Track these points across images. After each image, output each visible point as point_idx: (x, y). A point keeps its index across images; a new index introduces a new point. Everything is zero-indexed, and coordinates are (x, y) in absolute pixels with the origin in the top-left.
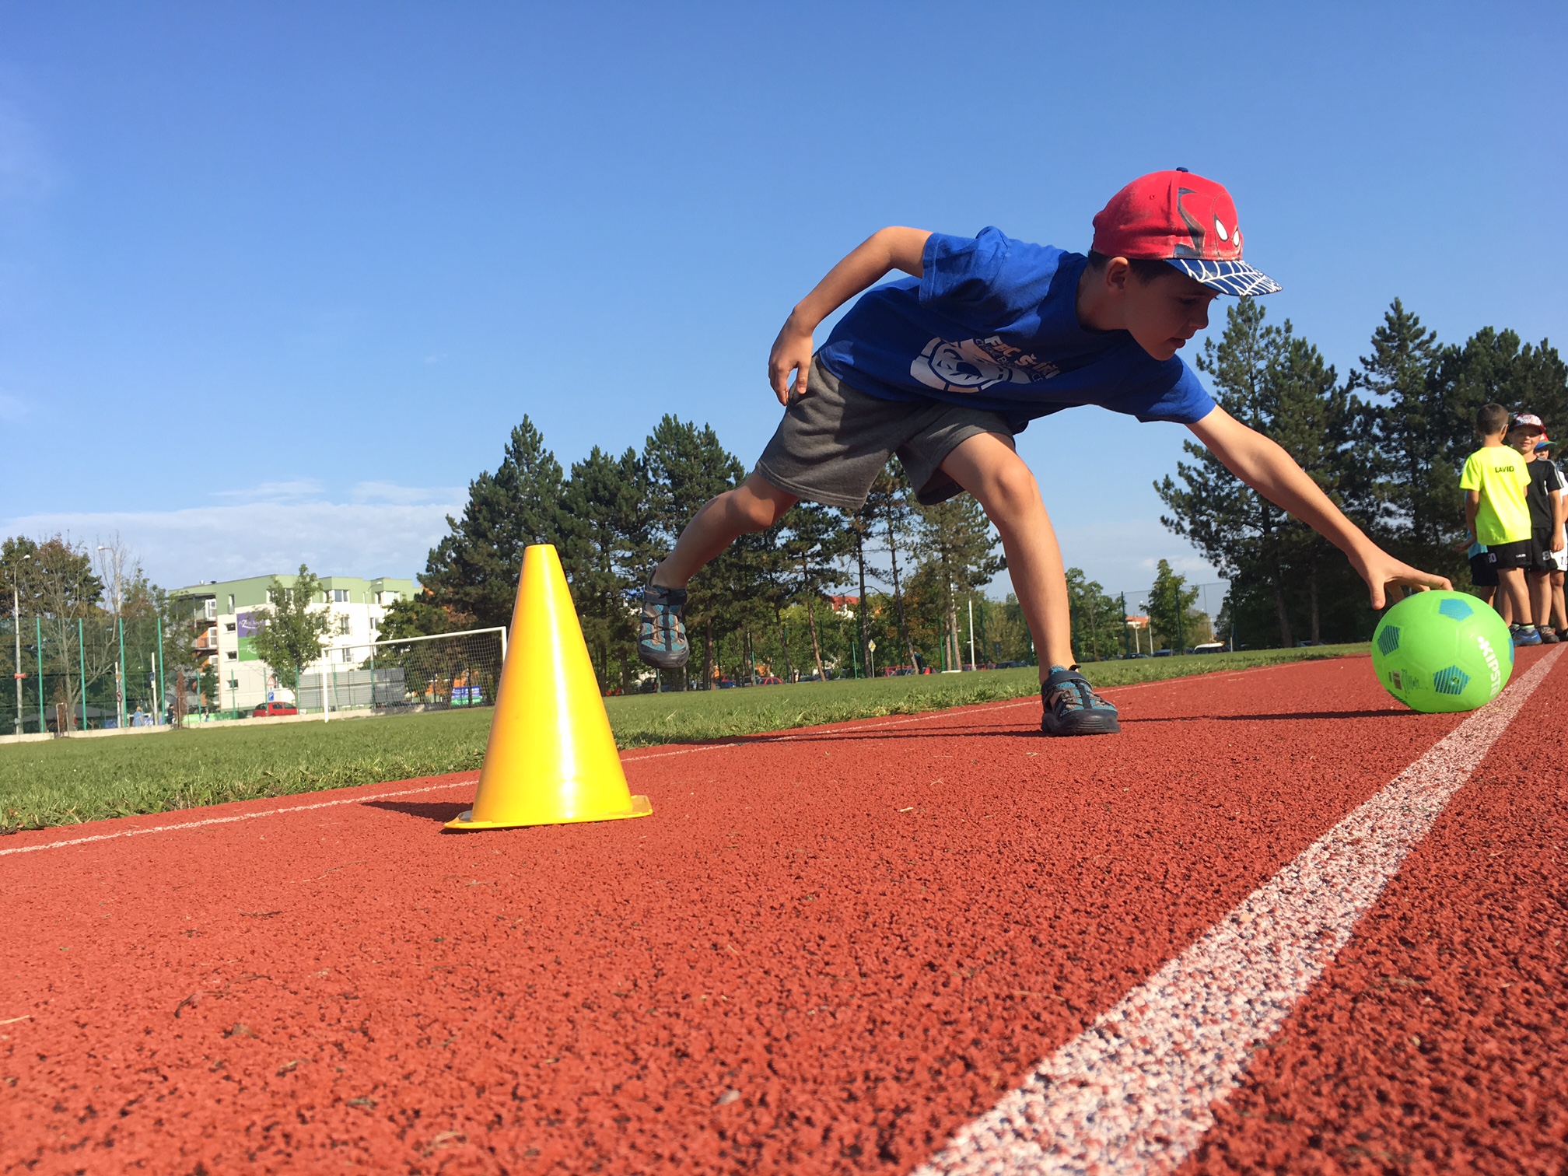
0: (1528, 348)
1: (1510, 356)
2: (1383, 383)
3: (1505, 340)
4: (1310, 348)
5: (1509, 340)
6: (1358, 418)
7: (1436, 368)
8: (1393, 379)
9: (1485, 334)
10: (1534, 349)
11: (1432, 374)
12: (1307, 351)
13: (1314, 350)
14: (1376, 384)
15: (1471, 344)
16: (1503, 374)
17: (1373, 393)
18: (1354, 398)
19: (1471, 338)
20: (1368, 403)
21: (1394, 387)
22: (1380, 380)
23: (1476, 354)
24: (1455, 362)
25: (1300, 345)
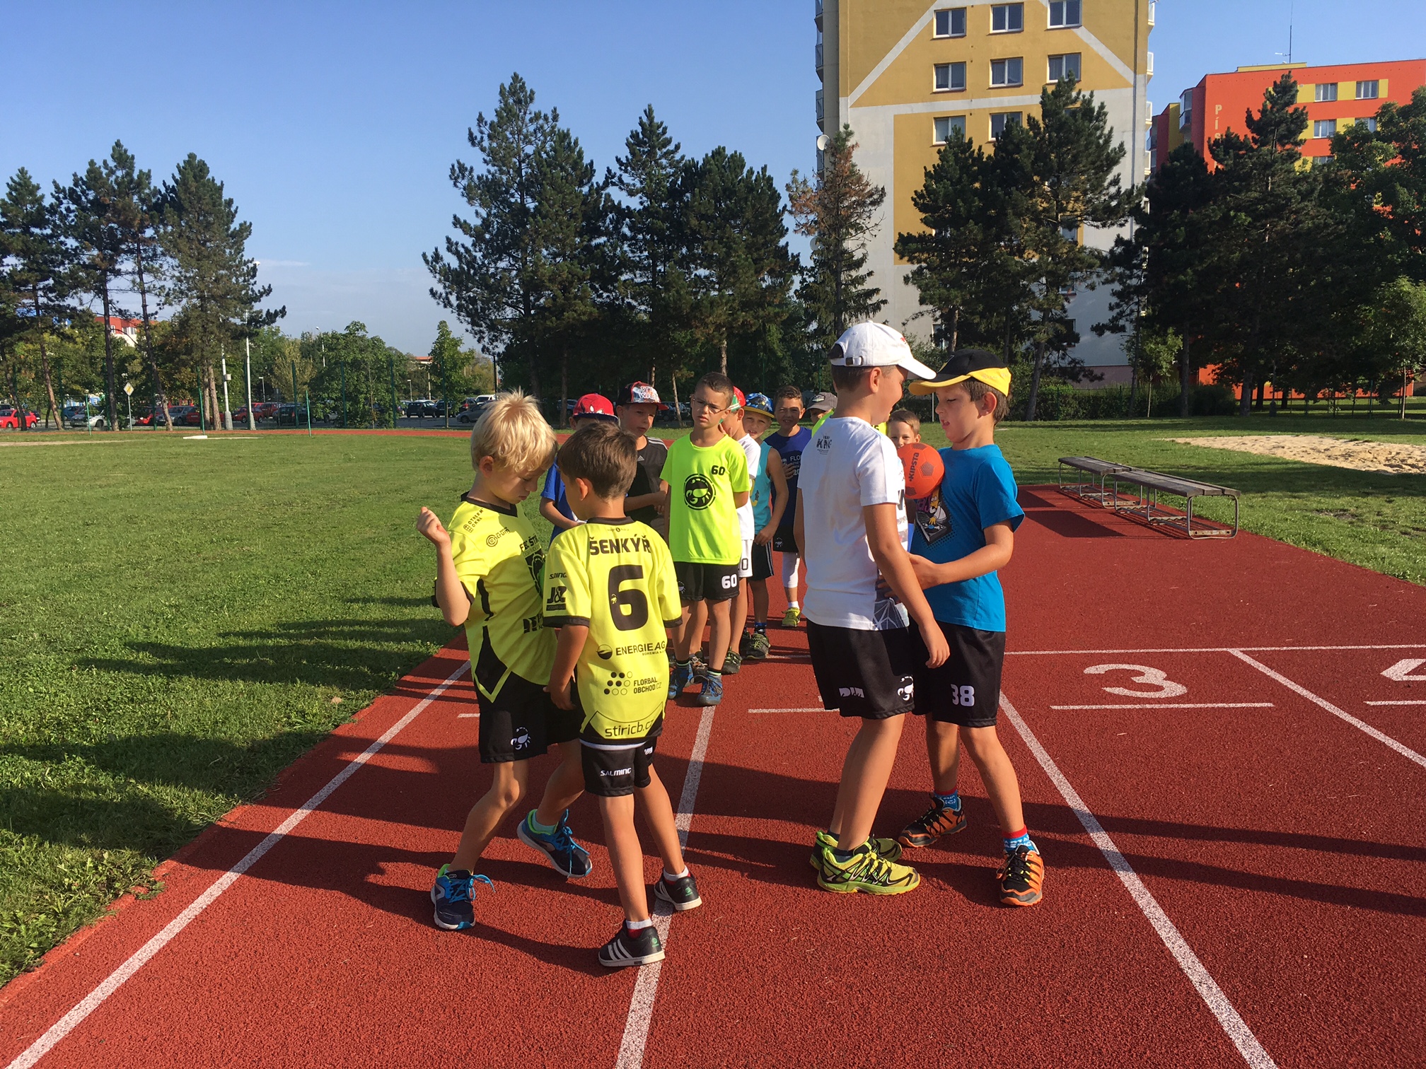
0: (751, 172)
1: (737, 177)
2: (634, 185)
3: (734, 161)
4: (573, 141)
5: (737, 162)
6: (610, 216)
7: (678, 179)
8: (641, 182)
9: (719, 153)
10: (755, 174)
11: (674, 182)
12: (570, 143)
13: (576, 143)
14: (628, 185)
15: (706, 160)
16: (729, 193)
17: (624, 193)
18: (608, 195)
19: (707, 155)
20: (620, 203)
21: (642, 190)
22: (632, 182)
23: (710, 171)
24: (693, 174)
25: (565, 136)
